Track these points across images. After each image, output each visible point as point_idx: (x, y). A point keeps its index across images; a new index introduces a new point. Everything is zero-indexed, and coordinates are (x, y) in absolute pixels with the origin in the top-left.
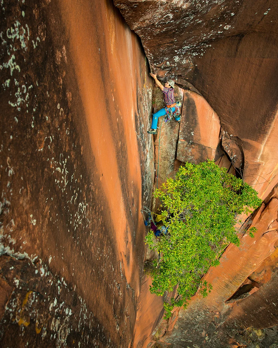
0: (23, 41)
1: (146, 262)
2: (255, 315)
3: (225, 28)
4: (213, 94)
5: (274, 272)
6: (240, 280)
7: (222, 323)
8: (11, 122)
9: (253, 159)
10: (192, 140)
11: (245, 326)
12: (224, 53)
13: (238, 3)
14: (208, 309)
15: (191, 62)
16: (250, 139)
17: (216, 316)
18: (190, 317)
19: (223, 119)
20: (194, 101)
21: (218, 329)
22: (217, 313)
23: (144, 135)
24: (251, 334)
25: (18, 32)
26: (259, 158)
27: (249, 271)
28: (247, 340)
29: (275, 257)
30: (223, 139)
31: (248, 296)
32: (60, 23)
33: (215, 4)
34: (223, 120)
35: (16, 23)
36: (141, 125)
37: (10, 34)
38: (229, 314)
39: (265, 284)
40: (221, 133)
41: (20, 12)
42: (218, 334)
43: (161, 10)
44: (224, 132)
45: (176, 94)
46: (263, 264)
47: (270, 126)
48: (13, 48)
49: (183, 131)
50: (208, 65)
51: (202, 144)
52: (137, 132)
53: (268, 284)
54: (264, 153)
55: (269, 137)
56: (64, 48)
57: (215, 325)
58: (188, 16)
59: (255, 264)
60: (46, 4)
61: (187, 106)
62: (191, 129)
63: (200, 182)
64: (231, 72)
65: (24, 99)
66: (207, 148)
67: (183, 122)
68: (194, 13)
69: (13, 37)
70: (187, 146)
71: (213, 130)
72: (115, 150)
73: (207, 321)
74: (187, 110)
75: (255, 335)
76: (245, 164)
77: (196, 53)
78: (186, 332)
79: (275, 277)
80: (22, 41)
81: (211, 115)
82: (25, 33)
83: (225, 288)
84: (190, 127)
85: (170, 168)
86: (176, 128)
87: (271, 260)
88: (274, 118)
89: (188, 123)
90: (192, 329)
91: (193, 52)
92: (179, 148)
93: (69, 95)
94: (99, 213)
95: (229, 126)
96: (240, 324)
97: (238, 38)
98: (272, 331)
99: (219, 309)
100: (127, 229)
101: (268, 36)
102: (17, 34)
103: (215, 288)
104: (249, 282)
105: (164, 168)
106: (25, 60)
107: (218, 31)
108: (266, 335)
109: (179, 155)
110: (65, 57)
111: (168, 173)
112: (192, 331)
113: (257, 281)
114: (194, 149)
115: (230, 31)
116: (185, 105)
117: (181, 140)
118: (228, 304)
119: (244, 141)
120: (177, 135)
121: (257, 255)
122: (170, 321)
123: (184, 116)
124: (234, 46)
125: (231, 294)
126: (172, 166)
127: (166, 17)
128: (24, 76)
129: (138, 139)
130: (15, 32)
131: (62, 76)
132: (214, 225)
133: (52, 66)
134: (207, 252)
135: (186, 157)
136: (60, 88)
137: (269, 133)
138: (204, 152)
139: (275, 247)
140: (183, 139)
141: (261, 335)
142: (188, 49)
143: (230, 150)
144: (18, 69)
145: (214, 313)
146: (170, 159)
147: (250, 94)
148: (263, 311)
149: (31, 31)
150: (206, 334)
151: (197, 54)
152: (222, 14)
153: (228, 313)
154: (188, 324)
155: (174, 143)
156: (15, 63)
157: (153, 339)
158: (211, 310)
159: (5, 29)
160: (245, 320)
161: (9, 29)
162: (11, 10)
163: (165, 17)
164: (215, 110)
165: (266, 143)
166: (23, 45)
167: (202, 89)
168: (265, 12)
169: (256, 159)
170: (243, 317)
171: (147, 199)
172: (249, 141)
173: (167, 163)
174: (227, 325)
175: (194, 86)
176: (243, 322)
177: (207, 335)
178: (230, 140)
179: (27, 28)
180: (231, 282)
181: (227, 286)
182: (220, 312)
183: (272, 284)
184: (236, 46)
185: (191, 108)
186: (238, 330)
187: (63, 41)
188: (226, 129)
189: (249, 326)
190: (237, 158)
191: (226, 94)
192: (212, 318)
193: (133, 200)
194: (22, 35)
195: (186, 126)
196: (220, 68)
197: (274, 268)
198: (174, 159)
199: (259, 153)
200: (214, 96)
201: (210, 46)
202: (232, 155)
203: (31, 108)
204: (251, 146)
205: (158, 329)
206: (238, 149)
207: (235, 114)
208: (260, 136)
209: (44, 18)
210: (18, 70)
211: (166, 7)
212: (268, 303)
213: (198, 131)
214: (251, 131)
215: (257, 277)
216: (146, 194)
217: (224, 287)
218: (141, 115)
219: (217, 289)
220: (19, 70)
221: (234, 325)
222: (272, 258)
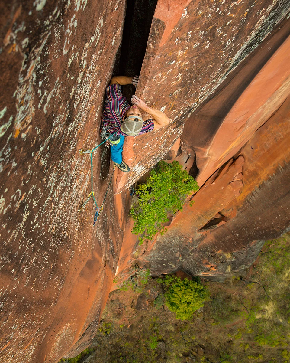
2: (223, 242)
5: (238, 210)
6: (210, 215)
7: (195, 247)
9: (202, 156)
11: (216, 250)
14: (183, 236)
17: (189, 241)
18: (167, 241)
22: (190, 239)
24: (221, 257)
26: (206, 155)
30: (182, 146)
31: (215, 228)
38: (202, 240)
39: (231, 219)
40: (181, 143)
42: (193, 255)
44: (183, 143)
46: (231, 204)
53: (233, 219)
54: (210, 153)
57: (189, 248)
59: (222, 204)
73: (181, 245)
75: (224, 258)
78: (162, 252)
79: (239, 215)
83: (198, 220)
87: (236, 202)
90: (168, 251)
96: (212, 248)
98: (242, 255)
99: (192, 236)
104: (219, 216)
108: (237, 258)
113: (226, 216)
118: (200, 232)
121: (225, 198)
122: (148, 243)
125: (202, 225)
137: (211, 145)
139: (240, 192)
141: (230, 257)
143: (187, 152)
145: (187, 239)
148: (229, 239)
150: (180, 255)
154: (165, 246)
157: (133, 257)
158: (185, 236)
160: (216, 246)
165: (210, 149)
170: (214, 243)
172: (199, 148)
174: (202, 248)
176: (214, 247)
180: (203, 216)
181: (199, 218)
182: (192, 239)
183: (236, 220)
186: (210, 253)
189: (218, 250)
192: (186, 243)
197: (239, 208)
205: (137, 250)
206: (192, 151)
212: (233, 234)
215: (226, 213)
217: (196, 219)
221: (207, 249)
222: (238, 200)
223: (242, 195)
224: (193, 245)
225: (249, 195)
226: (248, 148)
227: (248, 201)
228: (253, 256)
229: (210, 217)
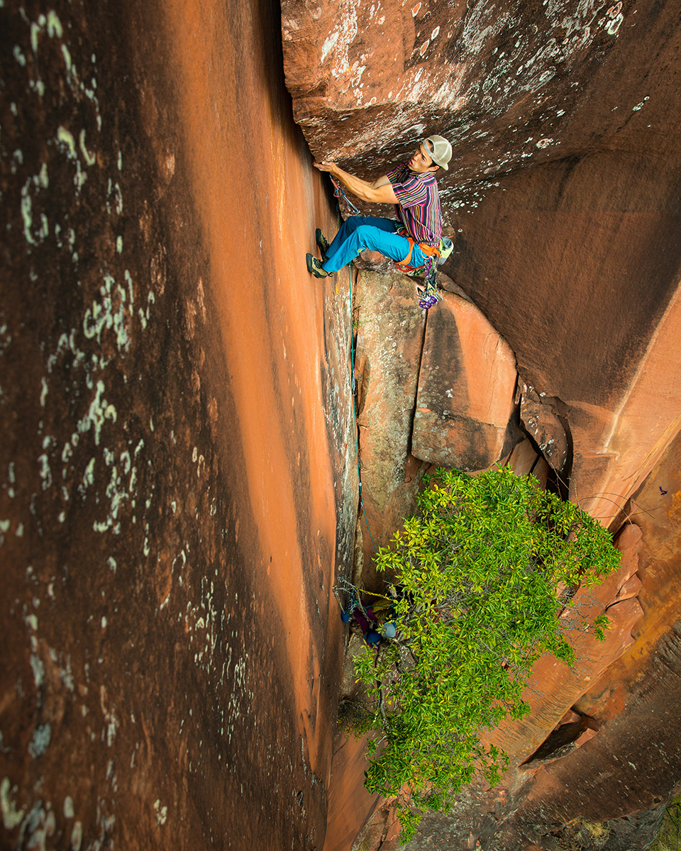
0: (122, 327)
1: (344, 701)
2: (587, 791)
3: (538, 145)
4: (498, 299)
5: (632, 692)
6: (555, 714)
7: (512, 814)
8: (102, 580)
9: (594, 448)
10: (449, 409)
11: (564, 815)
12: (529, 200)
13: (577, 87)
14: (480, 785)
15: (448, 226)
16: (589, 401)
17: (498, 799)
19: (523, 356)
20: (452, 315)
21: (502, 827)
22: (501, 793)
23: (339, 410)
24: (579, 833)
25: (110, 308)
26: (607, 445)
27: (574, 693)
28: (570, 847)
29: (633, 658)
30: (522, 403)
31: (571, 752)
32: (193, 220)
33: (524, 93)
34: (524, 359)
35: (104, 284)
36: (332, 387)
37: (92, 323)
38: (527, 792)
39: (610, 722)
40: (518, 389)
41: (114, 244)
42: (501, 837)
43: (402, 120)
44: (525, 386)
45: (410, 299)
46: (607, 674)
47: (635, 370)
48: (98, 363)
49: (427, 388)
50: (488, 230)
51: (473, 417)
52: (325, 407)
53: (617, 720)
54: (619, 433)
55: (632, 396)
56: (200, 286)
57: (497, 819)
58: (458, 124)
59: (588, 678)
60: (165, 184)
61: (436, 329)
62: (447, 383)
63: (483, 524)
64: (545, 246)
65: (127, 491)
66: (485, 427)
67: (427, 366)
68: (472, 118)
69: (98, 329)
70: (435, 424)
71: (499, 384)
72: (290, 481)
73: (478, 812)
74: (437, 337)
75: (588, 835)
76: (574, 459)
77: (461, 201)
78: (429, 839)
79: (634, 705)
80: (119, 329)
81: (493, 348)
82: (124, 299)
83: (519, 735)
84: (444, 377)
85: (395, 477)
86: (409, 381)
87: (624, 666)
88: (645, 351)
89: (437, 368)
90: (444, 833)
91: (453, 201)
92: (417, 428)
93: (212, 408)
94: (267, 659)
95: (538, 372)
96: (553, 813)
97: (564, 165)
99: (505, 784)
100: (311, 651)
101: (637, 159)
102: (108, 316)
103: (496, 736)
104: (573, 718)
105: (383, 478)
106: (125, 377)
107: (521, 153)
108: (613, 831)
109: (417, 444)
110: (202, 308)
111: (391, 489)
112: (443, 836)
113: (592, 715)
114: (454, 431)
115: (549, 151)
116: (431, 327)
117: (423, 408)
118: (527, 770)
119: (572, 407)
120: (411, 399)
121: (594, 658)
122: (390, 818)
123: (430, 352)
124: (554, 183)
125: (532, 748)
126: (399, 472)
127: (409, 132)
128: (125, 427)
129: (327, 425)
130: (104, 310)
131: (198, 367)
132: (519, 622)
133: (179, 353)
134: (501, 686)
135: (434, 451)
136: (196, 402)
137: (633, 385)
138: (477, 436)
139: (634, 635)
140: (428, 408)
141: (601, 833)
142: (445, 195)
143: (540, 430)
144: (111, 415)
145: (493, 792)
146: (395, 456)
147: (590, 298)
148: (606, 781)
149: (137, 286)
150: (475, 842)
151: (463, 205)
152: (537, 113)
153: (525, 790)
154: (433, 821)
155: (406, 418)
156: (104, 404)
158: (486, 786)
159: (80, 314)
160: (565, 804)
161: (88, 312)
162: (92, 251)
163: (405, 131)
164: (504, 335)
165: (625, 410)
166: (122, 339)
167: (472, 285)
168: (636, 105)
169: (601, 448)
170: (560, 797)
171: (344, 559)
172: (585, 406)
173: (389, 467)
174: (524, 815)
175: (454, 280)
176: (561, 809)
177: (477, 845)
178: (538, 405)
179: (127, 281)
180: (532, 721)
181: (523, 730)
182: (507, 791)
183: (627, 721)
184: (558, 184)
185: (446, 333)
186: (549, 827)
187: (199, 266)
188: (530, 380)
189: (573, 816)
190: (556, 447)
191: (530, 298)
192: (490, 805)
193: (321, 575)
194: (118, 311)
195: (434, 376)
196: (519, 237)
197: (632, 683)
198: (404, 454)
199: (607, 433)
200: (502, 302)
201: (497, 184)
202: (543, 440)
203: (141, 503)
204: (589, 417)
205: (363, 839)
206: (557, 426)
207: (552, 344)
208: (610, 393)
209: (162, 231)
210: (112, 419)
211: (414, 112)
212: (618, 764)
213: (462, 387)
214: (590, 383)
215: (591, 706)
216: (342, 546)
217: (515, 733)
218: (332, 364)
219: (500, 738)
220: (115, 415)
221: (539, 815)
222: (627, 660)
223: (641, 642)
224: (508, 810)
225: (663, 637)
226: (652, 496)
227: (661, 657)
228: (653, 822)
229: (555, 720)
